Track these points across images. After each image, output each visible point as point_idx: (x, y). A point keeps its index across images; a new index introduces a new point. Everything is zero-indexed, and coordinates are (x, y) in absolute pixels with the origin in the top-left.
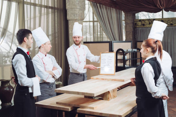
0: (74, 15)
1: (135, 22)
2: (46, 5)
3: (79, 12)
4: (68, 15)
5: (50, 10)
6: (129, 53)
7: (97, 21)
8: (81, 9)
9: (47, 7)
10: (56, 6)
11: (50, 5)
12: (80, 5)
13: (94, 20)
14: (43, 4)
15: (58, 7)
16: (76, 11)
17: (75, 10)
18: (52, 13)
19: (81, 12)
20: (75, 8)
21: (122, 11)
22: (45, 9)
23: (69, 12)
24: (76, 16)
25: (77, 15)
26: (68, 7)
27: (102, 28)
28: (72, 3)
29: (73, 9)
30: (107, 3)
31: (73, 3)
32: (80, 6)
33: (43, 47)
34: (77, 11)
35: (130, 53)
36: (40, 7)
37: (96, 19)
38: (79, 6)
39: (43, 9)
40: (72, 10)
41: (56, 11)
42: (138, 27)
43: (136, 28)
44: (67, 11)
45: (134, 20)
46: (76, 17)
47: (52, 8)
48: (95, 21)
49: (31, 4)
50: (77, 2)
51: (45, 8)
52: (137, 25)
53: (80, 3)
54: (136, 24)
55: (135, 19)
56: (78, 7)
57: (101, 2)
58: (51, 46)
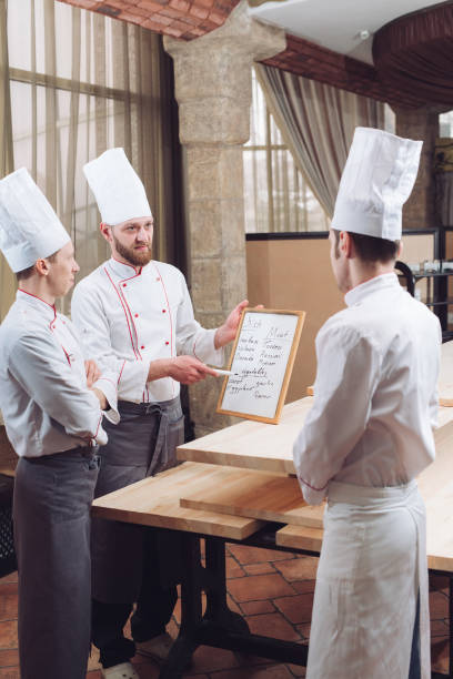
0: (210, 126)
1: (439, 151)
2: (93, 82)
3: (227, 113)
4: (186, 124)
5: (111, 103)
6: (424, 280)
7: (283, 148)
8: (235, 101)
9: (97, 91)
10: (133, 88)
11: (110, 84)
12: (233, 82)
13: (273, 143)
14: (83, 79)
15: (143, 92)
16: (216, 108)
17: (213, 105)
18: (117, 114)
19: (238, 110)
20: (211, 96)
21: (387, 106)
22: (92, 98)
23: (187, 114)
24: (215, 126)
25: (219, 123)
26: (182, 90)
27: (304, 173)
28: (202, 73)
29: (204, 101)
30: (335, 71)
31: (206, 75)
32: (235, 88)
33: (42, 271)
34: (223, 109)
35: (428, 278)
36: (72, 91)
37: (277, 139)
38: (229, 87)
39: (83, 98)
40: (198, 105)
41: (133, 106)
42: (448, 168)
43: (442, 172)
44: (181, 106)
45: (433, 142)
46: (219, 131)
47: (116, 94)
48: (277, 148)
49: (34, 79)
50: (223, 71)
51: (89, 94)
52: (447, 163)
53: (232, 76)
54: (441, 157)
55: (438, 136)
56: (227, 91)
57: (312, 70)
58: (78, 268)
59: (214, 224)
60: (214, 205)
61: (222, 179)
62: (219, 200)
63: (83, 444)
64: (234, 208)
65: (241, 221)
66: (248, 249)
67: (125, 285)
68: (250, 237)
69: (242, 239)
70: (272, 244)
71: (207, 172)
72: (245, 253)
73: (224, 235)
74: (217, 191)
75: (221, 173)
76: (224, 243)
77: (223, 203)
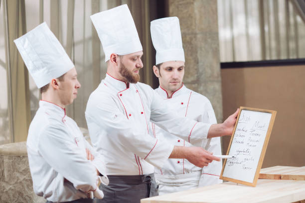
33: (55, 86)
58: (79, 85)
59: (191, 55)
60: (191, 39)
61: (198, 17)
62: (196, 34)
63: (84, 196)
64: (209, 40)
65: (216, 52)
66: (222, 76)
67: (121, 95)
68: (224, 66)
69: (217, 68)
70: (247, 71)
71: (185, 11)
72: (220, 79)
73: (200, 64)
74: (193, 27)
75: (196, 11)
76: (201, 70)
77: (199, 36)
